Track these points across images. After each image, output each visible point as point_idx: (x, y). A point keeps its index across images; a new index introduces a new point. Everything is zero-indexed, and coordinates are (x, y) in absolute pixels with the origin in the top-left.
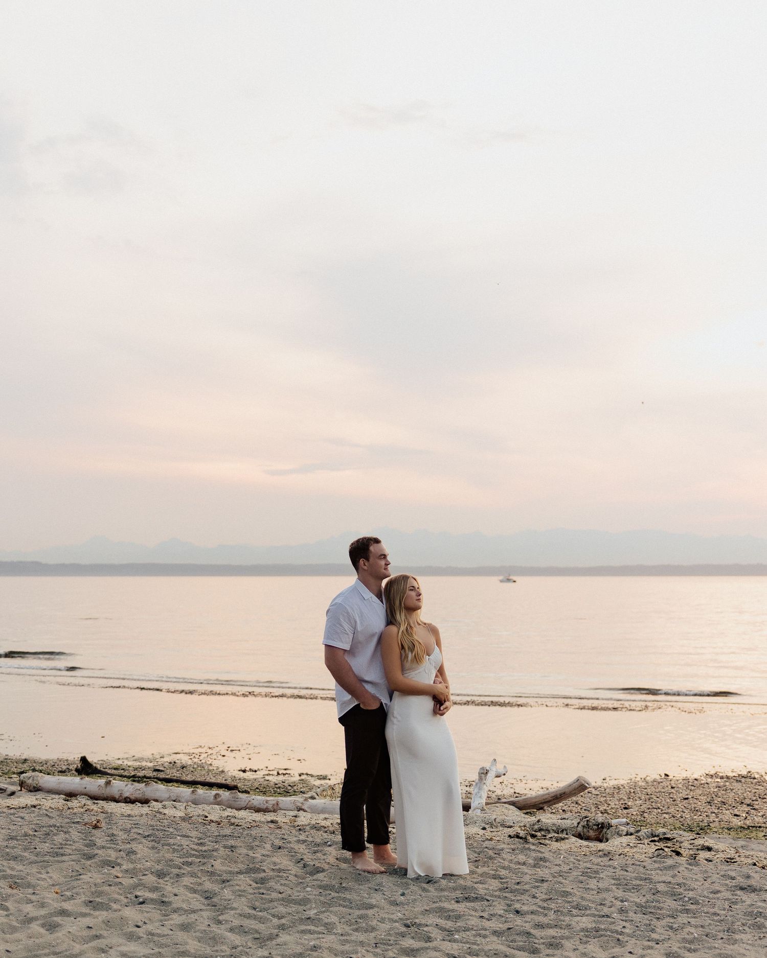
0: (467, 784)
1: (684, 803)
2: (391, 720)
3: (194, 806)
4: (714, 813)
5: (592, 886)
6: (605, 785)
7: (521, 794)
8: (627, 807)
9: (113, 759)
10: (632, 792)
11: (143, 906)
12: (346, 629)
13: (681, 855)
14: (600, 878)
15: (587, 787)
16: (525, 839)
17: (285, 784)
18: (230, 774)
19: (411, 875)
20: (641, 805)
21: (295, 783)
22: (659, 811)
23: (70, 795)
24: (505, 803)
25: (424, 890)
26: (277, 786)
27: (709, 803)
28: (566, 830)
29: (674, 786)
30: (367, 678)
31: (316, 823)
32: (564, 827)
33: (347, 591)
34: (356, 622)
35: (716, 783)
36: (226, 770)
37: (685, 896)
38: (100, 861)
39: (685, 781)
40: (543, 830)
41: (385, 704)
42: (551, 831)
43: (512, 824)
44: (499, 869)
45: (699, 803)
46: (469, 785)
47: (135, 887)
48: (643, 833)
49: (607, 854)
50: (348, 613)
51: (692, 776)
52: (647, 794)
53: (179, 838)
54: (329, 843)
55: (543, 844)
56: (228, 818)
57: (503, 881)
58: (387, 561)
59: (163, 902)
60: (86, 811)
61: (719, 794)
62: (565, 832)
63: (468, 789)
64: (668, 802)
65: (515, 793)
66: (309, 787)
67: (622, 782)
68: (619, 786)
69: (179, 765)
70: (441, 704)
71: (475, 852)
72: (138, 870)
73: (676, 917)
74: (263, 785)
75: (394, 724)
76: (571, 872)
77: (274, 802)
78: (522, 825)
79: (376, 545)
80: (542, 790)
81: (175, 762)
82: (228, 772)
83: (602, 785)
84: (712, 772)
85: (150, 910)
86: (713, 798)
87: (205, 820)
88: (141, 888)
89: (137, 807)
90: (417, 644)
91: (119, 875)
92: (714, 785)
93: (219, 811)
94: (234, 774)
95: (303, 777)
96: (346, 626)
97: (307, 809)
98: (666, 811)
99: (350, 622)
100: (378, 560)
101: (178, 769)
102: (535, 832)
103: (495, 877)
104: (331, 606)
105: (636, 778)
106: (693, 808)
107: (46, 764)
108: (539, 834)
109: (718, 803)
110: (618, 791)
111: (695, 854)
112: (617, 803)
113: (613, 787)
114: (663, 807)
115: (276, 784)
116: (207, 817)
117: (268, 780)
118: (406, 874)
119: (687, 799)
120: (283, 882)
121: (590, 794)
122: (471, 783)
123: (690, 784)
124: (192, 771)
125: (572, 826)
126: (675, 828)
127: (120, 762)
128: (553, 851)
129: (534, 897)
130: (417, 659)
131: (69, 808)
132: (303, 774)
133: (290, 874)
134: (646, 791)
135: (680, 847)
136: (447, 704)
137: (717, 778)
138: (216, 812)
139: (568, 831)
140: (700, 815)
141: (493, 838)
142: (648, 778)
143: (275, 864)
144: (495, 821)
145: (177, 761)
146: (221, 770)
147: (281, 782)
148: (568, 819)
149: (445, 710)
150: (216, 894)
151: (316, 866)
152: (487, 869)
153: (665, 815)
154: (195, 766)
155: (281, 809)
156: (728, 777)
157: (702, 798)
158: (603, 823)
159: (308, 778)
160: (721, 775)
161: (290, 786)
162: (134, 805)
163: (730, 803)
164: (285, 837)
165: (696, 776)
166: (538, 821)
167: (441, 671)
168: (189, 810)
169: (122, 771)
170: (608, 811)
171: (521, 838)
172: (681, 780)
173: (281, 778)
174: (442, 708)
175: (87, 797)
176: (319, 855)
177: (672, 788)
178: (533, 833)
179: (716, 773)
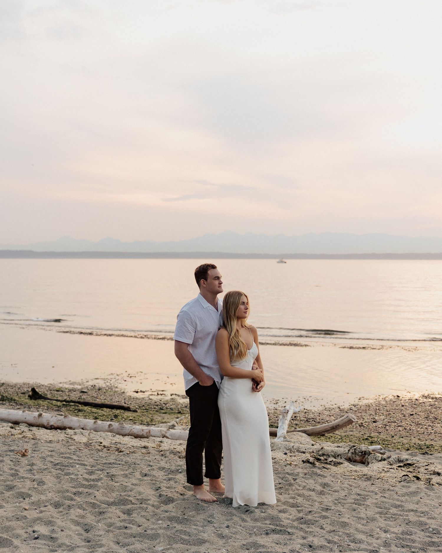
0: (275, 402)
1: (410, 418)
2: (222, 394)
3: (95, 433)
4: (430, 426)
5: (363, 515)
6: (360, 403)
7: (308, 410)
8: (375, 421)
9: (57, 383)
10: (377, 409)
11: (37, 541)
12: (189, 329)
13: (420, 479)
14: (367, 505)
15: (353, 421)
16: (313, 464)
17: (162, 402)
18: (128, 394)
19: (235, 505)
20: (384, 420)
21: (167, 401)
22: (396, 424)
23: (16, 423)
24: (299, 431)
25: (244, 520)
26: (156, 404)
27: (427, 418)
28: (341, 455)
29: (403, 404)
30: (204, 364)
31: (174, 448)
32: (339, 453)
33: (191, 302)
34: (196, 324)
35: (429, 402)
36: (126, 391)
37: (430, 527)
38: (16, 493)
39: (410, 401)
40: (325, 455)
41: (217, 382)
42: (331, 456)
43: (304, 450)
44: (296, 496)
45: (420, 418)
46: (275, 403)
47: (36, 520)
48: (392, 459)
49: (369, 478)
50: (191, 318)
51: (414, 397)
52: (387, 411)
53: (77, 466)
54: (180, 470)
55: (326, 468)
56: (116, 444)
57: (299, 509)
58: (221, 281)
59: (51, 538)
60: (23, 437)
61: (432, 411)
62: (340, 457)
63: (275, 406)
64: (400, 417)
65: (304, 409)
66: (176, 405)
67: (371, 401)
68: (369, 404)
69: (97, 387)
70: (258, 384)
71: (280, 477)
72: (41, 502)
73: (426, 550)
74: (147, 403)
75: (224, 398)
76: (346, 499)
77: (147, 431)
78: (311, 451)
79: (212, 269)
80: (321, 407)
81: (95, 386)
82: (126, 392)
83: (358, 403)
84: (426, 395)
85: (41, 546)
86: (428, 414)
87: (101, 446)
88: (39, 522)
89: (57, 433)
90: (241, 345)
91: (27, 508)
92: (428, 404)
93: (111, 438)
94: (130, 394)
95: (173, 397)
96: (190, 328)
97: (169, 436)
98: (400, 425)
99: (192, 324)
100: (213, 281)
101: (96, 390)
102: (319, 456)
103: (293, 506)
104: (180, 312)
105: (379, 398)
106: (416, 422)
107: (15, 387)
108: (322, 458)
109: (432, 418)
110: (368, 408)
111: (429, 479)
112: (369, 417)
113: (365, 405)
114: (398, 421)
115: (156, 402)
116: (101, 443)
117: (151, 399)
118: (231, 503)
119: (412, 415)
120: (143, 513)
121: (351, 411)
122: (277, 401)
123: (413, 403)
124: (105, 392)
125: (345, 453)
126: (410, 447)
127: (61, 385)
128: (333, 475)
129: (322, 528)
130: (241, 355)
131: (12, 435)
132: (173, 394)
133: (149, 504)
134: (386, 408)
135: (419, 472)
136: (262, 383)
137: (429, 398)
138: (108, 439)
139: (342, 456)
140: (422, 428)
141: (292, 463)
142: (387, 399)
143: (140, 493)
144: (293, 448)
145: (96, 385)
146: (122, 391)
147: (159, 400)
148: (341, 447)
149: (261, 388)
150: (92, 527)
151: (168, 496)
152: (288, 496)
153: (399, 428)
154: (107, 388)
155: (151, 436)
156: (436, 398)
157: (422, 414)
158: (365, 451)
159: (176, 397)
160: (432, 396)
161: (164, 403)
162: (56, 432)
163: (440, 418)
164: (151, 464)
165: (416, 397)
166: (322, 448)
167: (257, 360)
168: (92, 435)
169: (61, 392)
170: (363, 424)
171: (311, 463)
172: (407, 400)
173: (160, 397)
174: (258, 387)
175: (26, 424)
176: (172, 482)
177: (403, 406)
178: (319, 457)
179: (428, 395)
